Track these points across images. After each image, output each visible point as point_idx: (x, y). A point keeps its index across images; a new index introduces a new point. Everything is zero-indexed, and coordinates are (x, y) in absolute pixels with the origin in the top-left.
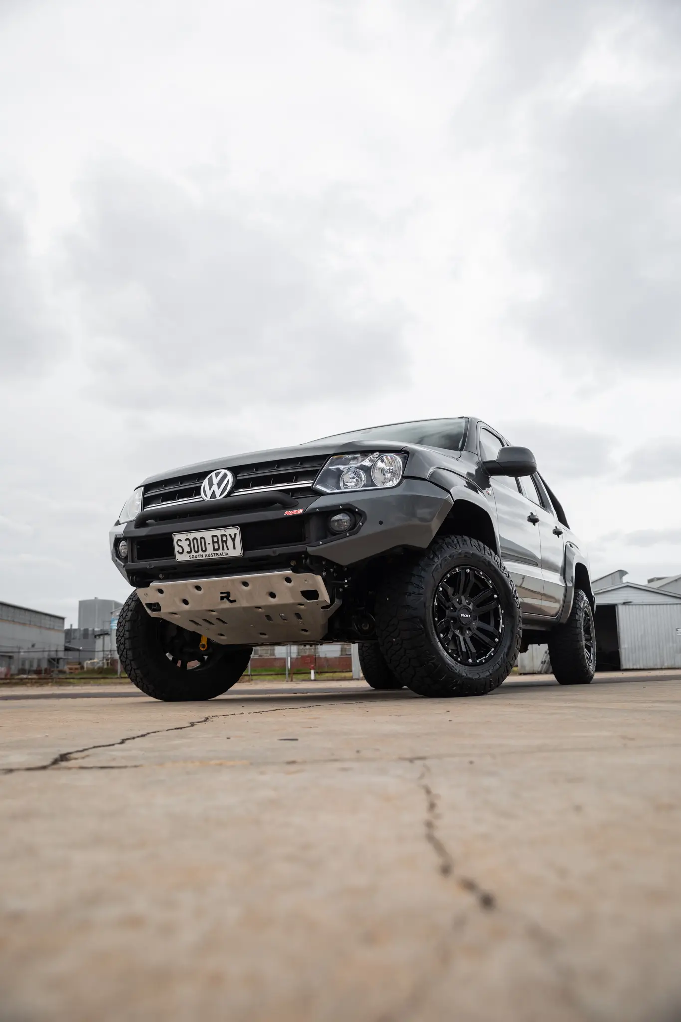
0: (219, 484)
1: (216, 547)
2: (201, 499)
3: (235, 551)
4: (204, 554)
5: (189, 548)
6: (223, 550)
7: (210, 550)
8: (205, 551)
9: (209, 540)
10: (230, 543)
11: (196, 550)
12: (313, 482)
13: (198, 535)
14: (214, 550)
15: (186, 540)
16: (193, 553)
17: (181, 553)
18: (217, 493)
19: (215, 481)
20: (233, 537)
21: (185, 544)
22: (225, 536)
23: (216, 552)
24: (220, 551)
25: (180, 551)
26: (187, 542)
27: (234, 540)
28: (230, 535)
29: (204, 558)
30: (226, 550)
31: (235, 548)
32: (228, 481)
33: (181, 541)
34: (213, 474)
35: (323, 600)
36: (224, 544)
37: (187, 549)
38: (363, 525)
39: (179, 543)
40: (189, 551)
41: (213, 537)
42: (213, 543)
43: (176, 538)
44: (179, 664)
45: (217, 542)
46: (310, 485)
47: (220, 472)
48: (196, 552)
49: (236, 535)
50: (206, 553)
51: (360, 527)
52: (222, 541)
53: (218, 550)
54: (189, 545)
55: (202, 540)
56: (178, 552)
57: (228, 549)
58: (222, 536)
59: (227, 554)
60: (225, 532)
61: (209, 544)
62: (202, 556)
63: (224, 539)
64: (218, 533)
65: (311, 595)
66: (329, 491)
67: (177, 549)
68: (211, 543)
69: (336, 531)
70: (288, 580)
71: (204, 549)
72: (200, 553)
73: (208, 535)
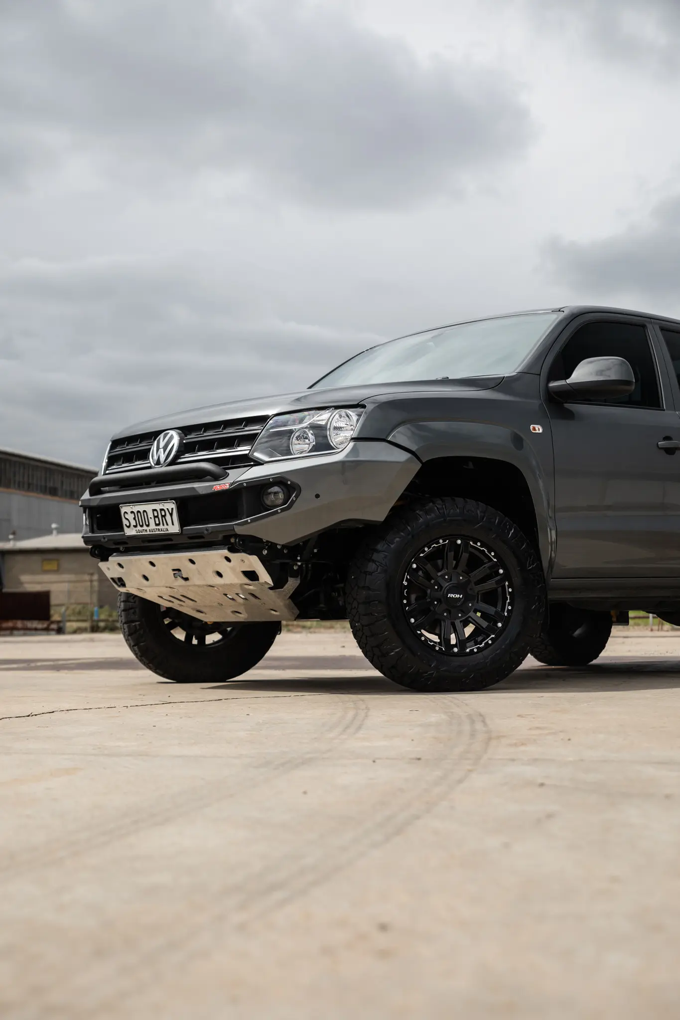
0: (165, 448)
1: (157, 522)
2: (149, 465)
3: (174, 528)
4: (148, 529)
5: (135, 521)
6: (163, 525)
7: (152, 526)
8: (148, 526)
9: (151, 515)
10: (168, 517)
11: (141, 524)
12: (250, 448)
13: (141, 508)
14: (157, 525)
15: (132, 512)
16: (139, 528)
17: (129, 527)
18: (162, 459)
19: (162, 444)
20: (171, 512)
21: (130, 517)
22: (163, 510)
23: (158, 527)
24: (161, 527)
25: (128, 525)
26: (133, 516)
27: (171, 515)
28: (168, 509)
29: (148, 533)
30: (166, 526)
31: (173, 524)
32: (174, 445)
33: (127, 513)
34: (162, 436)
35: (263, 581)
36: (163, 518)
37: (133, 523)
38: (296, 500)
39: (127, 516)
40: (135, 525)
41: (154, 510)
42: (155, 517)
43: (124, 509)
44: (195, 642)
45: (157, 517)
46: (247, 452)
47: (168, 433)
48: (142, 526)
49: (172, 509)
50: (150, 528)
51: (293, 502)
52: (162, 516)
53: (159, 525)
54: (135, 519)
55: (145, 514)
56: (126, 525)
57: (167, 525)
58: (161, 510)
59: (167, 530)
60: (164, 505)
61: (151, 518)
62: (146, 531)
63: (163, 514)
64: (158, 506)
65: (251, 575)
66: (267, 459)
67: (125, 522)
68: (153, 518)
69: (268, 506)
70: (228, 559)
71: (147, 524)
72: (145, 527)
73: (149, 508)
